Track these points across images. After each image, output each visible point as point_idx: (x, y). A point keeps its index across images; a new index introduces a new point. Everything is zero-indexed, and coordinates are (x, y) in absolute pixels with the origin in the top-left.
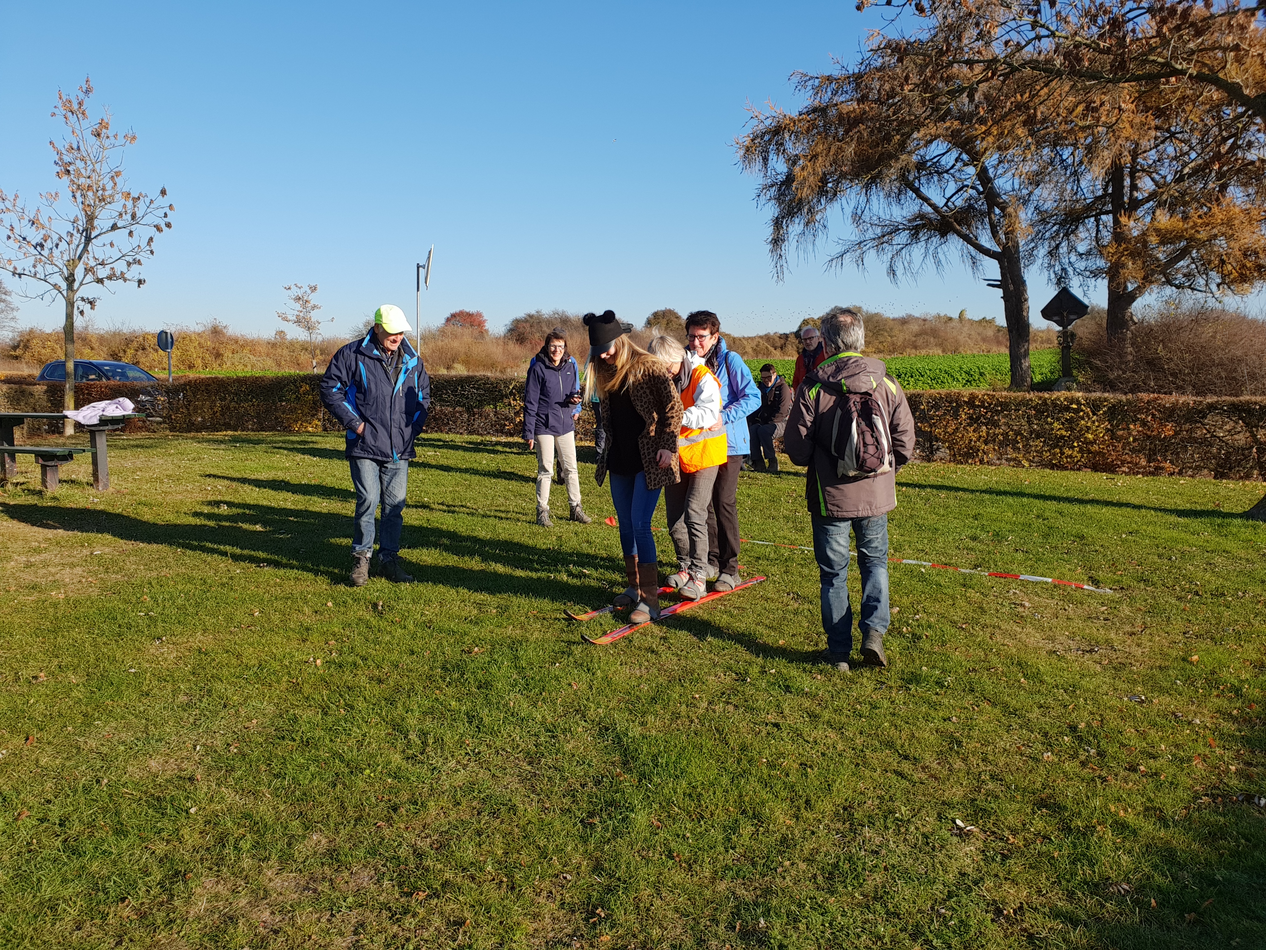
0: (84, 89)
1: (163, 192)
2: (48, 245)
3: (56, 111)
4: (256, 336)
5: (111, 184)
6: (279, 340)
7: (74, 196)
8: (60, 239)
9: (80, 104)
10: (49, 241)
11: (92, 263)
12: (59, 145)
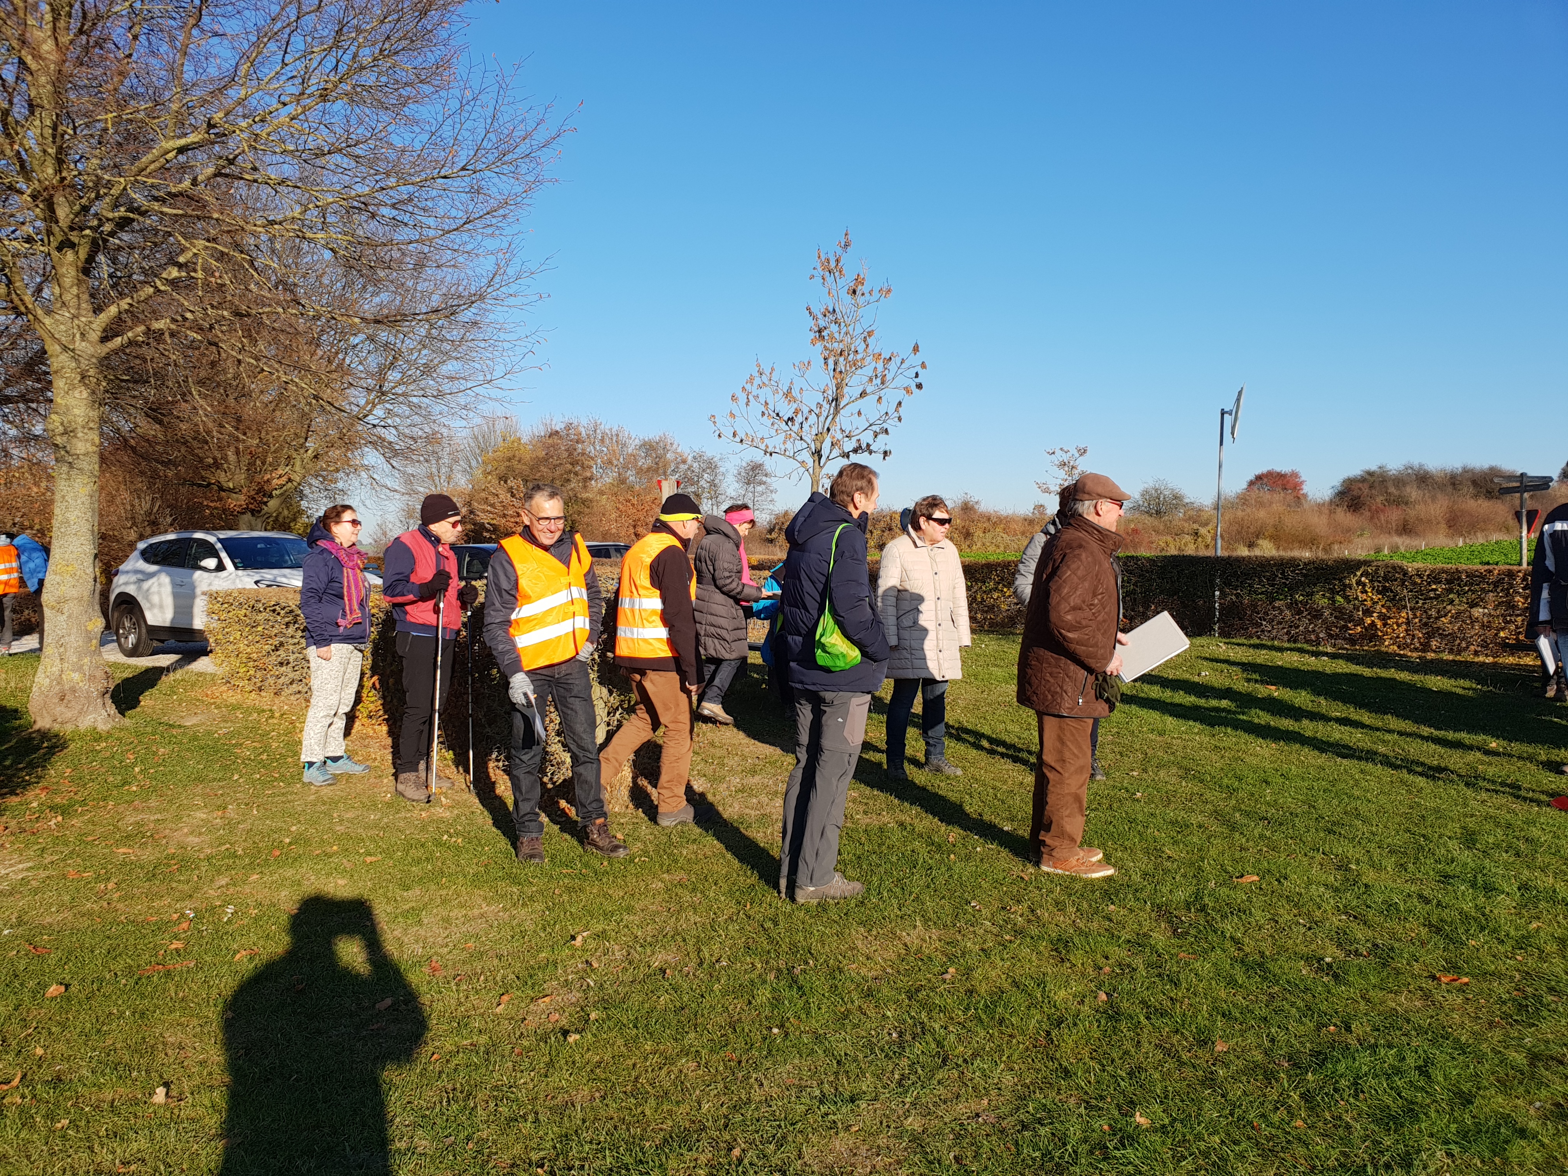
0: (843, 244)
1: (916, 349)
2: (799, 419)
3: (815, 273)
4: (1010, 512)
5: (863, 346)
6: (1038, 515)
7: (826, 363)
8: (811, 411)
9: (837, 261)
10: (800, 415)
11: (839, 436)
12: (817, 310)
